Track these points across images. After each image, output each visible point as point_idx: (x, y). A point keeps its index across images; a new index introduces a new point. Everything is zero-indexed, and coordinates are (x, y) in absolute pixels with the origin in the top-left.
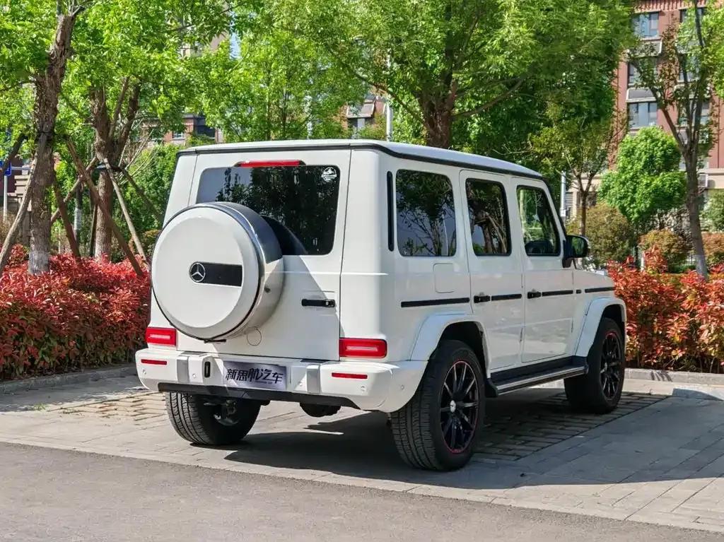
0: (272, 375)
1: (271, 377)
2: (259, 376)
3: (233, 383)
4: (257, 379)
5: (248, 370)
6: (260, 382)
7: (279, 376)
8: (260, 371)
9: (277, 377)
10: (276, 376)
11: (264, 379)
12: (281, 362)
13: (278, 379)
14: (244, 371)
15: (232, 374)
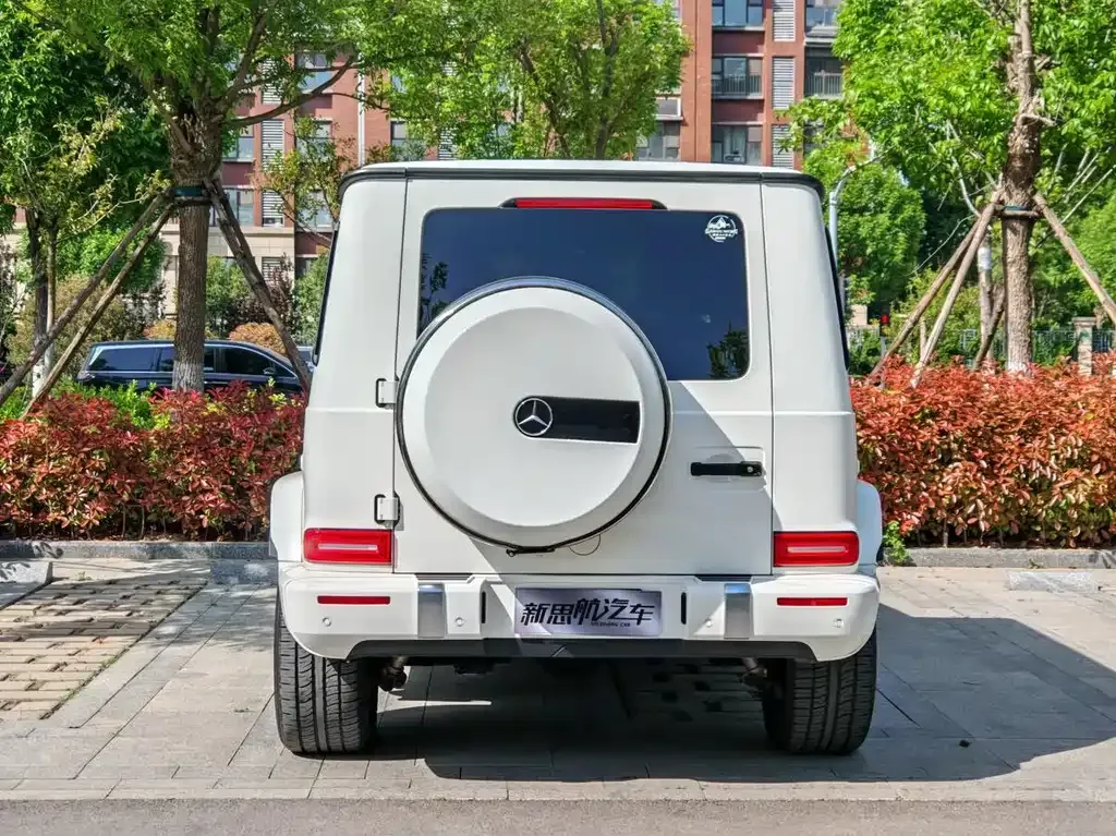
0: (628, 610)
1: (627, 612)
2: (599, 612)
3: (539, 630)
4: (595, 618)
5: (575, 603)
6: (602, 624)
7: (646, 610)
8: (602, 605)
9: (642, 612)
10: (639, 610)
11: (612, 617)
12: (648, 584)
13: (644, 616)
14: (563, 606)
15: (534, 613)
